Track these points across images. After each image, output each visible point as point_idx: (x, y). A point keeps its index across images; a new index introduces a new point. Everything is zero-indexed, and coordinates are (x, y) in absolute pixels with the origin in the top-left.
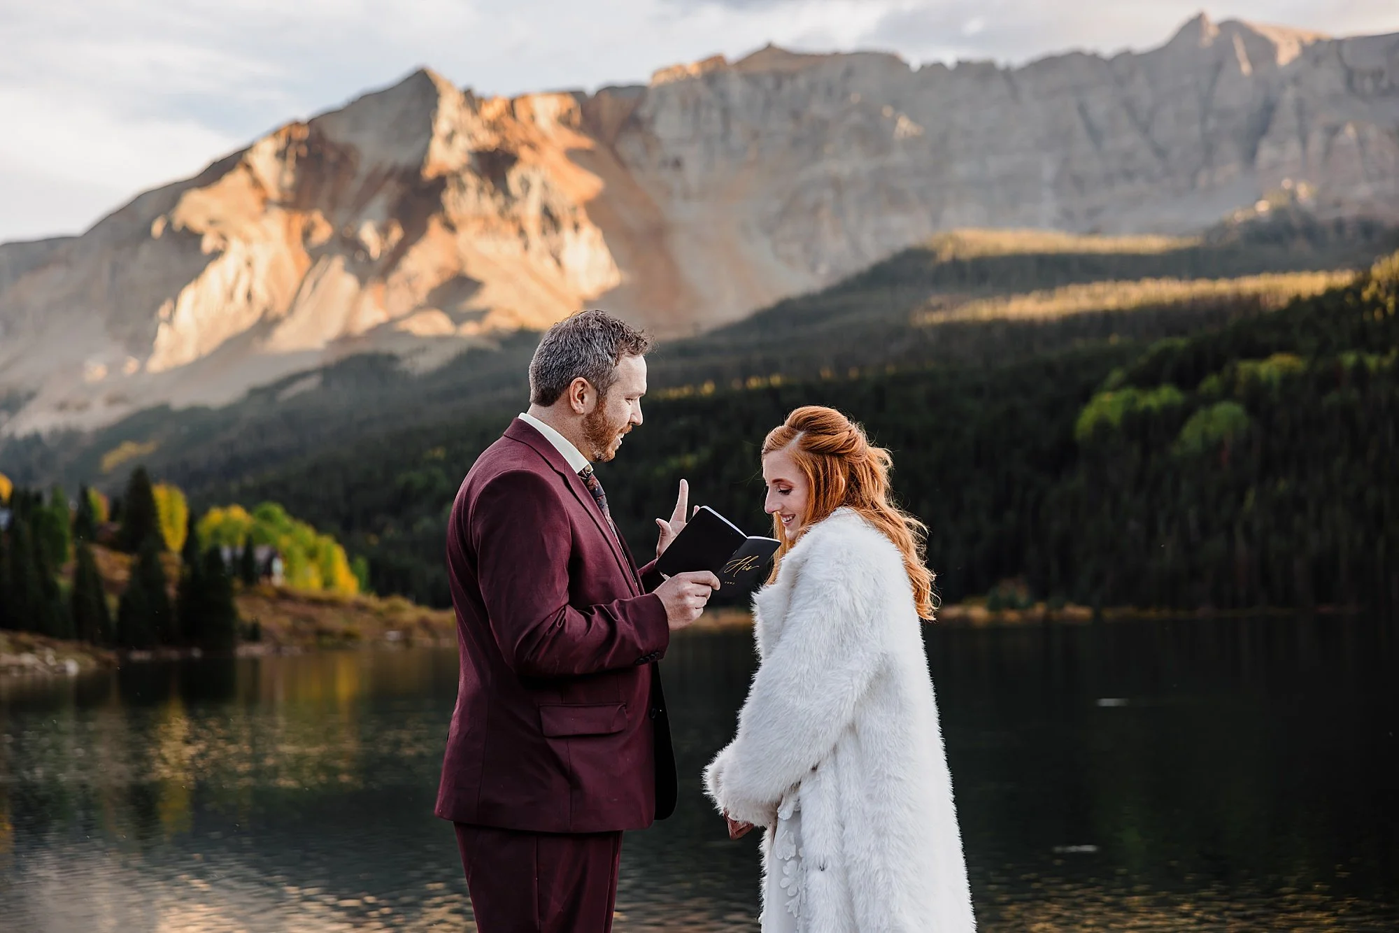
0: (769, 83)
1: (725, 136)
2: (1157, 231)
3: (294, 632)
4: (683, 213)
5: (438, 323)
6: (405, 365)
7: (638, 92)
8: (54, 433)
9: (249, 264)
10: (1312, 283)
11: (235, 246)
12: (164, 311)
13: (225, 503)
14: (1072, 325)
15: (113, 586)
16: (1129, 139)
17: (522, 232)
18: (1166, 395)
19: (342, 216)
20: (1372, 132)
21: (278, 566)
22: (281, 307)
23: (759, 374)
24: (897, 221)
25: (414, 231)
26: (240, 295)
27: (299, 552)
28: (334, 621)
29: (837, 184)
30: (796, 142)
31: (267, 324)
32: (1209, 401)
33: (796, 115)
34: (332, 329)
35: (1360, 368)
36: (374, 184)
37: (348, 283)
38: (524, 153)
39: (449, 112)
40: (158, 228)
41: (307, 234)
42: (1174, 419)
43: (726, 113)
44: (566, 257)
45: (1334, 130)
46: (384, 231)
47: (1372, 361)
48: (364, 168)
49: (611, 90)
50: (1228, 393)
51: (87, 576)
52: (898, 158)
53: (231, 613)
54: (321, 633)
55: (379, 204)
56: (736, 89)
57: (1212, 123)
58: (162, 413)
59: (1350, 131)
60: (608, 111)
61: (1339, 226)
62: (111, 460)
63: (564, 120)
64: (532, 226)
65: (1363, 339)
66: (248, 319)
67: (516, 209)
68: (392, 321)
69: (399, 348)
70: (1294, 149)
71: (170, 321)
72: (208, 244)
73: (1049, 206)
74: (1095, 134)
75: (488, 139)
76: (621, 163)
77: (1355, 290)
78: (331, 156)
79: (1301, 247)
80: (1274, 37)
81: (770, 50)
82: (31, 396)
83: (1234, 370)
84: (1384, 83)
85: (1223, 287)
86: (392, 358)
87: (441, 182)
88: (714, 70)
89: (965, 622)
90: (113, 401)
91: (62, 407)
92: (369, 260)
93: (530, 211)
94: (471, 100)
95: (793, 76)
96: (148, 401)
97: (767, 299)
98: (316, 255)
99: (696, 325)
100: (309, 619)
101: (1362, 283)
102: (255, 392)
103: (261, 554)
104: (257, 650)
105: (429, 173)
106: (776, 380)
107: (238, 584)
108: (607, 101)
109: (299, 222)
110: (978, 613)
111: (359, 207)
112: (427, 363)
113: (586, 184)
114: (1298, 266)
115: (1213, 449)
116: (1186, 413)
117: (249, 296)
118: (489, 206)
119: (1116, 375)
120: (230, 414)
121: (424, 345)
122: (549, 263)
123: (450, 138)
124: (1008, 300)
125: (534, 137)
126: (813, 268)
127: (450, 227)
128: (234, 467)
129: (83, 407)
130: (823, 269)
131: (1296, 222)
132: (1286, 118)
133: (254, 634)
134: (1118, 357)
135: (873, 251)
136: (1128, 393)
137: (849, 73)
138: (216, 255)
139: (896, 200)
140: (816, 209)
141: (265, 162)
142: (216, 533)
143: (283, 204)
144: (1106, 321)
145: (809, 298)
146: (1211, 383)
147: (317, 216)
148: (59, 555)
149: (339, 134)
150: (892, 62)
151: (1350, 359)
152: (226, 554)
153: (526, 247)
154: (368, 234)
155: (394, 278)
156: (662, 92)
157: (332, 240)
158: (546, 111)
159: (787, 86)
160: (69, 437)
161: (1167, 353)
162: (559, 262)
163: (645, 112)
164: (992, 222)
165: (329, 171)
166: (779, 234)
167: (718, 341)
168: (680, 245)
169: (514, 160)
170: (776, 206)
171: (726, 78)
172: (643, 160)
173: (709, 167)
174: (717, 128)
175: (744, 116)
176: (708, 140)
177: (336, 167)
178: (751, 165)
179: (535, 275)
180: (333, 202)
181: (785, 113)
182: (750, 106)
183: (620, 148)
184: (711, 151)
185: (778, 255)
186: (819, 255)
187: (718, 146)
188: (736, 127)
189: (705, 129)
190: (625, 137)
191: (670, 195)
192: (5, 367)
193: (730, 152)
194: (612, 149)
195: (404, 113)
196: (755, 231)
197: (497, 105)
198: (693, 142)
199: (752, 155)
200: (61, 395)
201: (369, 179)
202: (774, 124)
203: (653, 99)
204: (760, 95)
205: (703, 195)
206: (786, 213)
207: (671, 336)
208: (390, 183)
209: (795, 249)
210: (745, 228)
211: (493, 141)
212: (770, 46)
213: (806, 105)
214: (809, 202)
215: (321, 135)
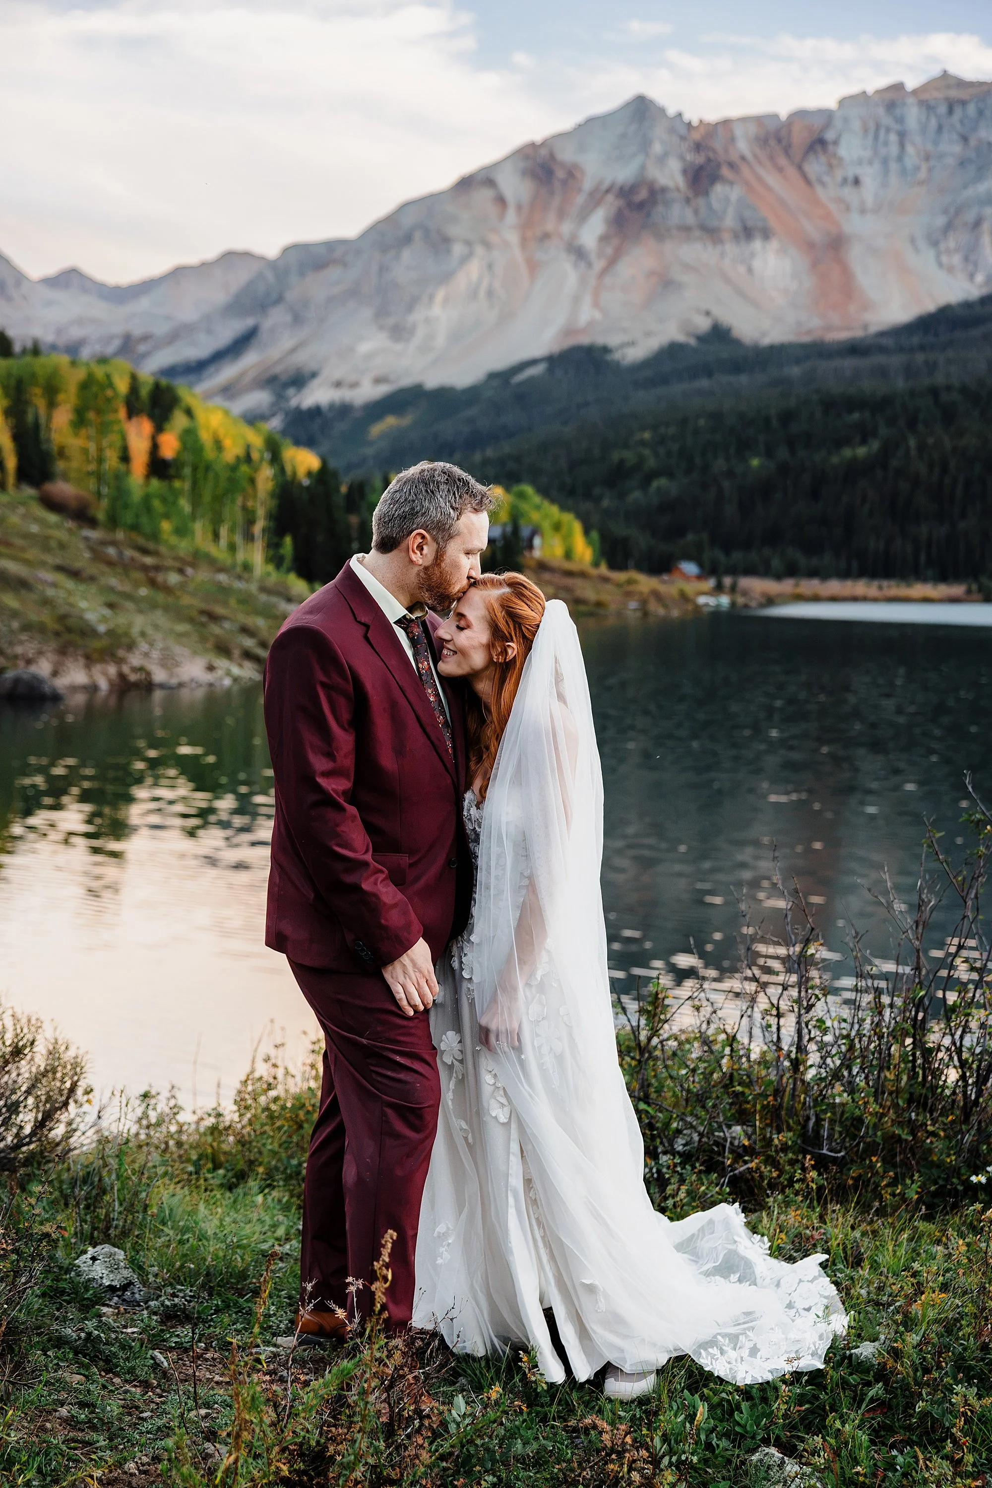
0: (943, 109)
1: (900, 159)
4: (858, 225)
6: (617, 356)
7: (827, 116)
8: (332, 406)
9: (490, 267)
11: (479, 250)
19: (568, 226)
21: (536, 540)
22: (515, 304)
25: (628, 240)
26: (482, 293)
30: (963, 163)
33: (965, 139)
34: (559, 323)
36: (596, 198)
38: (725, 171)
39: (660, 136)
43: (902, 136)
44: (757, 264)
46: (603, 239)
48: (588, 184)
49: (800, 115)
55: (599, 216)
56: (913, 115)
58: (417, 391)
60: (799, 137)
62: (376, 431)
63: (762, 143)
64: (728, 237)
67: (715, 221)
69: (612, 340)
71: (425, 315)
72: (457, 250)
75: (696, 159)
76: (808, 182)
78: (560, 174)
81: (946, 79)
82: (314, 375)
86: (606, 350)
87: (652, 196)
88: (894, 97)
90: (378, 381)
91: (338, 384)
93: (728, 224)
94: (680, 126)
95: (963, 103)
96: (406, 382)
97: (930, 306)
99: (865, 327)
102: (492, 376)
108: (797, 126)
109: (532, 231)
111: (583, 218)
112: (635, 354)
117: (490, 294)
118: (692, 218)
120: (472, 394)
121: (632, 338)
122: (742, 270)
123: (662, 160)
125: (734, 157)
126: (971, 277)
127: (659, 235)
129: (354, 385)
130: (980, 278)
138: (465, 258)
140: (977, 224)
141: (508, 180)
143: (519, 216)
145: (967, 305)
147: (547, 226)
149: (567, 155)
153: (721, 254)
154: (589, 239)
155: (610, 281)
156: (848, 115)
158: (745, 134)
159: (958, 112)
160: (343, 410)
162: (749, 270)
163: (830, 136)
165: (557, 185)
166: (942, 246)
167: (884, 341)
168: (855, 255)
169: (715, 178)
170: (941, 221)
171: (904, 104)
172: (827, 179)
173: (885, 184)
174: (894, 150)
175: (918, 139)
176: (885, 161)
177: (564, 182)
178: (921, 183)
179: (728, 280)
180: (562, 214)
181: (955, 137)
182: (924, 130)
183: (807, 167)
184: (886, 171)
185: (940, 265)
186: (976, 265)
187: (893, 166)
188: (910, 149)
189: (883, 151)
190: (811, 157)
191: (848, 209)
192: (293, 350)
193: (903, 172)
194: (800, 168)
195: (624, 136)
196: (922, 244)
197: (702, 130)
198: (870, 163)
199: (923, 174)
200: (337, 375)
201: (591, 194)
202: (944, 147)
203: (838, 123)
204: (933, 122)
205: (877, 210)
206: (949, 227)
207: (843, 335)
208: (610, 198)
209: (956, 259)
210: (913, 240)
211: (700, 159)
212: (945, 75)
213: (974, 129)
214: (970, 216)
215: (552, 156)
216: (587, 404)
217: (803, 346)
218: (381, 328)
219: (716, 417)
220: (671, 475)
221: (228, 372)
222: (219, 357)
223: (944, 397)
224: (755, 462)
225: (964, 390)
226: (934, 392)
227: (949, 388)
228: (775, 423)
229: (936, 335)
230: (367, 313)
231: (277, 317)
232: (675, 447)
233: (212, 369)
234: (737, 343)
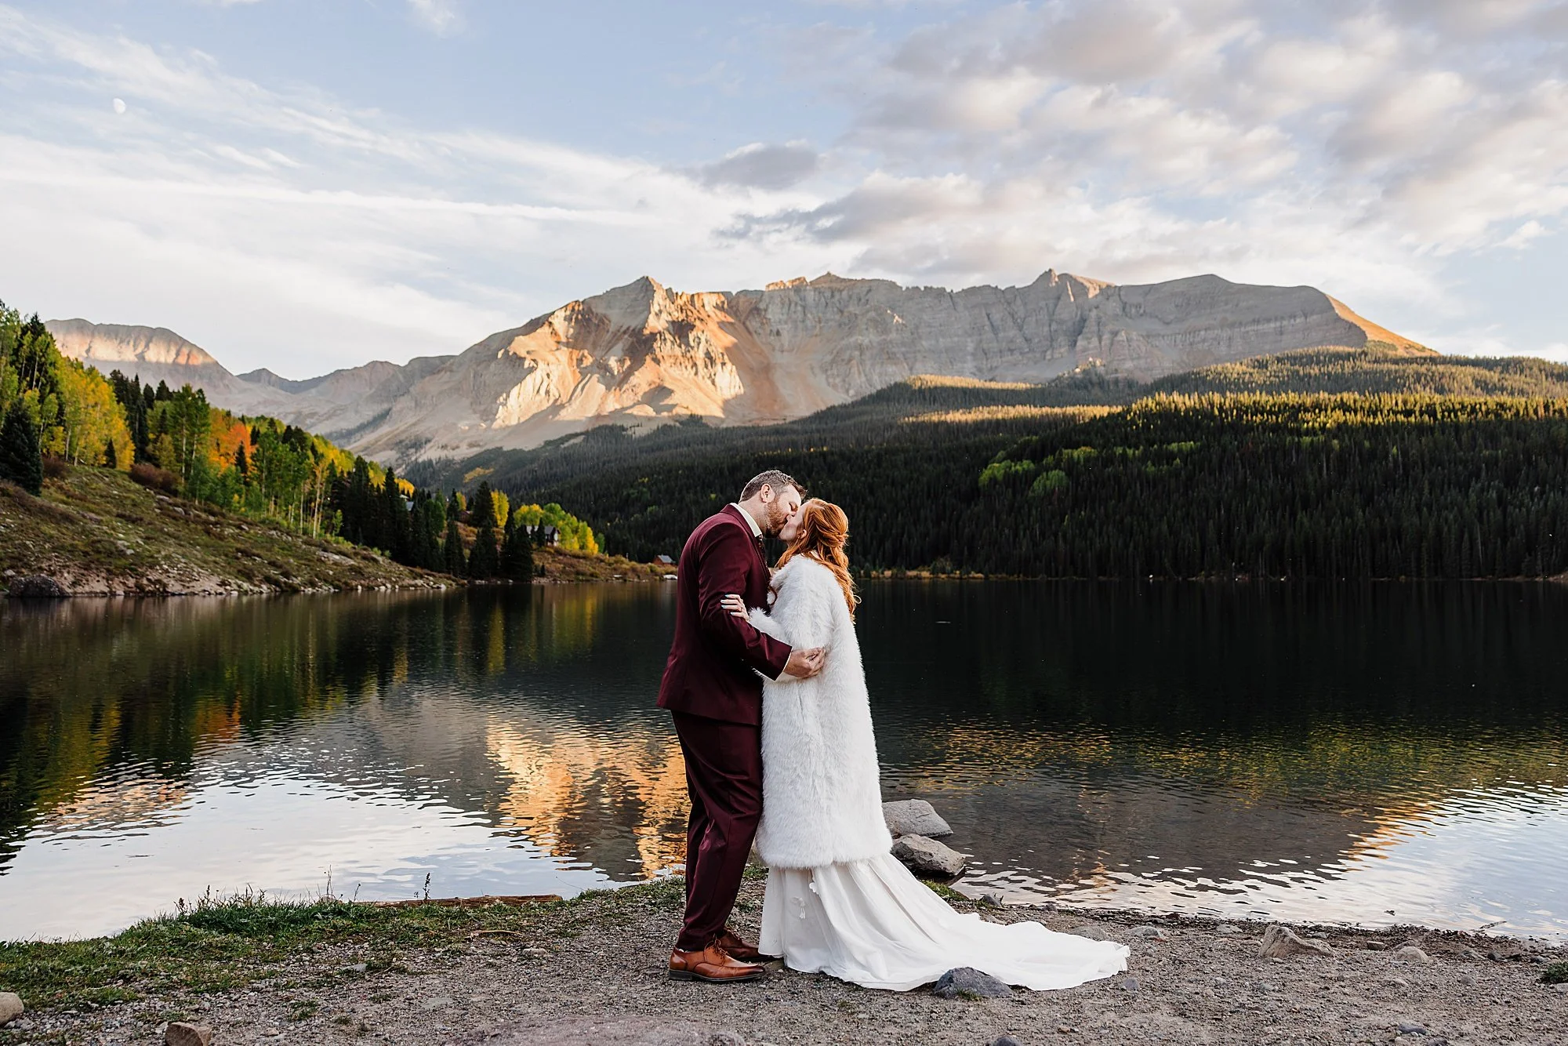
0: (828, 294)
1: (803, 321)
2: (1024, 381)
3: (563, 572)
4: (780, 359)
5: (649, 411)
6: (630, 433)
7: (759, 295)
8: (439, 461)
9: (548, 375)
10: (1102, 411)
11: (541, 365)
12: (501, 399)
13: (529, 503)
14: (979, 427)
15: (468, 542)
16: (1012, 333)
17: (695, 365)
18: (1027, 465)
19: (599, 353)
20: (1134, 335)
21: (556, 536)
22: (564, 399)
23: (815, 446)
24: (891, 369)
25: (637, 362)
26: (543, 391)
27: (568, 529)
28: (585, 567)
29: (861, 348)
30: (841, 325)
31: (557, 407)
32: (1048, 469)
33: (842, 312)
34: (591, 413)
35: (1124, 454)
36: (617, 337)
37: (602, 387)
38: (698, 323)
39: (659, 299)
40: (500, 355)
41: (580, 361)
42: (1029, 478)
43: (804, 307)
44: (717, 380)
45: (1115, 334)
46: (621, 361)
47: (1130, 452)
48: (612, 328)
49: (745, 292)
50: (1057, 466)
51: (453, 538)
52: (893, 336)
53: (532, 561)
54: (578, 573)
55: (619, 347)
56: (811, 296)
57: (1054, 326)
58: (498, 450)
59: (1122, 336)
60: (743, 304)
61: (1116, 382)
62: (469, 476)
63: (719, 307)
64: (700, 364)
65: (1126, 441)
66: (546, 405)
67: (692, 353)
68: (623, 409)
69: (627, 423)
70: (1095, 340)
71: (504, 405)
72: (526, 365)
73: (970, 365)
74: (994, 329)
75: (678, 316)
76: (747, 330)
77: (1122, 415)
78: (595, 320)
79: (1096, 391)
80: (1087, 284)
81: (829, 277)
82: (428, 441)
83: (1061, 454)
84: (1142, 311)
85: (1057, 410)
86: (622, 428)
87: (653, 336)
88: (799, 286)
89: (919, 578)
90: (471, 445)
91: (444, 447)
92: (613, 375)
93: (700, 355)
94: (671, 295)
95: (840, 290)
96: (490, 447)
97: (823, 407)
98: (584, 372)
99: (785, 418)
100: (572, 565)
101: (1128, 411)
102: (548, 443)
103: (548, 530)
104: (543, 581)
105: (647, 332)
106: (825, 449)
107: (534, 546)
108: (742, 299)
109: (576, 354)
110: (925, 574)
111: (609, 348)
112: (641, 432)
113: (729, 340)
114: (1095, 403)
115: (1048, 495)
116: (1037, 474)
117: (547, 392)
118: (678, 351)
119: (1001, 454)
120: (534, 455)
121: (640, 421)
122: (709, 382)
123: (658, 314)
124: (947, 413)
125: (703, 315)
127: (657, 361)
128: (535, 483)
129: (455, 448)
130: (852, 392)
131: (1095, 379)
132: (1091, 326)
133: (542, 573)
134: (1002, 445)
135: (879, 384)
136: (1008, 462)
137: (870, 291)
138: (531, 370)
139: (891, 358)
140: (850, 361)
141: (559, 322)
142: (524, 518)
143: (567, 345)
144: (997, 425)
145: (844, 406)
146: (1049, 459)
147: (586, 352)
148: (441, 528)
149: (599, 309)
150: (893, 285)
151: (1119, 450)
152: (529, 529)
153: (696, 374)
154: (613, 363)
155: (625, 387)
156: (771, 295)
157: (592, 365)
158: (710, 302)
159: (837, 296)
160: (448, 463)
161: (1027, 443)
162: (713, 383)
163: (762, 306)
164: (940, 373)
165: (593, 328)
166: (829, 373)
167: (795, 427)
168: (778, 376)
169: (692, 327)
170: (829, 358)
171: (805, 290)
172: (760, 331)
173: (795, 336)
174: (800, 316)
175: (814, 311)
176: (795, 321)
177: (598, 326)
178: (816, 336)
179: (700, 389)
180: (595, 345)
181: (835, 309)
182: (817, 306)
183: (748, 323)
184: (796, 328)
185: (829, 384)
186: (850, 384)
187: (800, 325)
188: (809, 315)
189: (794, 316)
190: (751, 318)
191: (774, 350)
192: (414, 425)
193: (806, 329)
194: (744, 324)
195: (636, 299)
196: (817, 370)
197: (684, 298)
198: (786, 323)
199: (817, 331)
200: (444, 441)
201: (615, 335)
202: (828, 316)
203: (766, 298)
204: (823, 299)
205: (790, 351)
206: (833, 361)
207: (772, 423)
208: (626, 336)
209: (838, 380)
210: (812, 369)
211: (682, 317)
212: (829, 274)
213: (846, 306)
214: (846, 356)
215: (590, 309)
216: (609, 462)
217: (746, 428)
218: (475, 412)
219: (691, 468)
220: (659, 504)
221: (369, 438)
222: (362, 428)
223: (829, 458)
224: (713, 496)
225: (842, 455)
226: (823, 455)
227: (832, 454)
228: (726, 472)
229: (826, 424)
230: (466, 402)
231: (404, 402)
232: (663, 487)
233: (358, 435)
234: (707, 426)
